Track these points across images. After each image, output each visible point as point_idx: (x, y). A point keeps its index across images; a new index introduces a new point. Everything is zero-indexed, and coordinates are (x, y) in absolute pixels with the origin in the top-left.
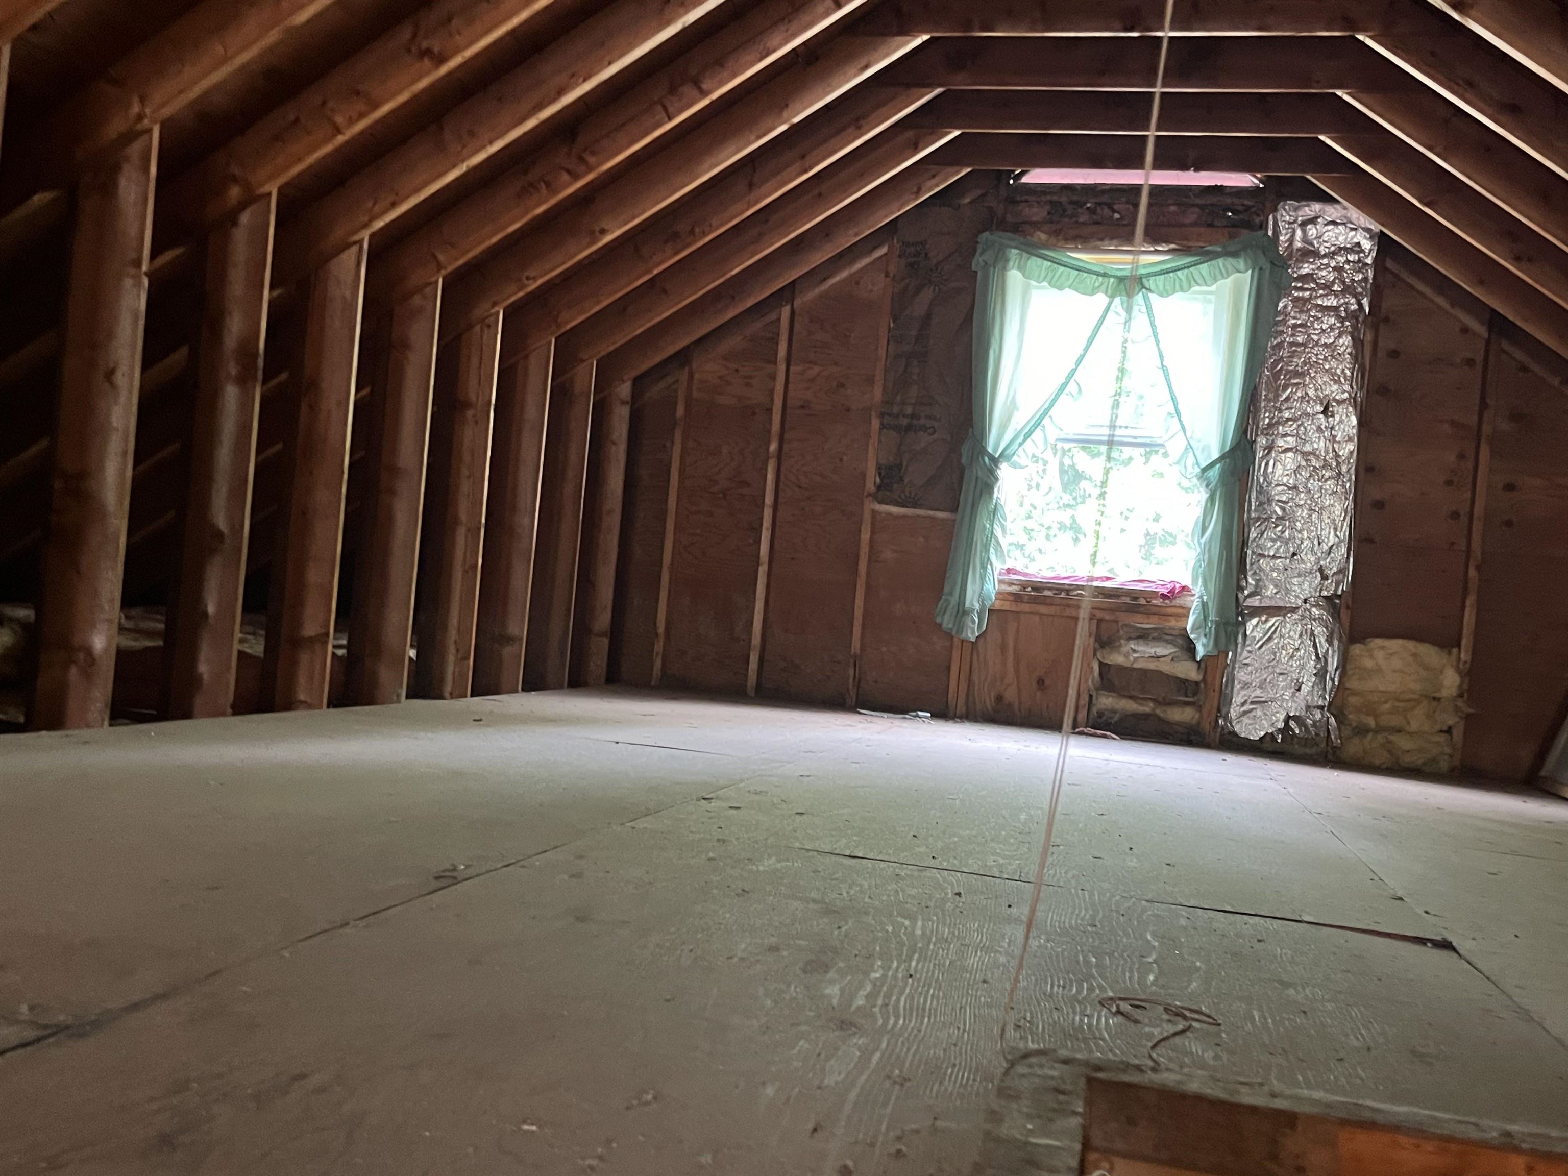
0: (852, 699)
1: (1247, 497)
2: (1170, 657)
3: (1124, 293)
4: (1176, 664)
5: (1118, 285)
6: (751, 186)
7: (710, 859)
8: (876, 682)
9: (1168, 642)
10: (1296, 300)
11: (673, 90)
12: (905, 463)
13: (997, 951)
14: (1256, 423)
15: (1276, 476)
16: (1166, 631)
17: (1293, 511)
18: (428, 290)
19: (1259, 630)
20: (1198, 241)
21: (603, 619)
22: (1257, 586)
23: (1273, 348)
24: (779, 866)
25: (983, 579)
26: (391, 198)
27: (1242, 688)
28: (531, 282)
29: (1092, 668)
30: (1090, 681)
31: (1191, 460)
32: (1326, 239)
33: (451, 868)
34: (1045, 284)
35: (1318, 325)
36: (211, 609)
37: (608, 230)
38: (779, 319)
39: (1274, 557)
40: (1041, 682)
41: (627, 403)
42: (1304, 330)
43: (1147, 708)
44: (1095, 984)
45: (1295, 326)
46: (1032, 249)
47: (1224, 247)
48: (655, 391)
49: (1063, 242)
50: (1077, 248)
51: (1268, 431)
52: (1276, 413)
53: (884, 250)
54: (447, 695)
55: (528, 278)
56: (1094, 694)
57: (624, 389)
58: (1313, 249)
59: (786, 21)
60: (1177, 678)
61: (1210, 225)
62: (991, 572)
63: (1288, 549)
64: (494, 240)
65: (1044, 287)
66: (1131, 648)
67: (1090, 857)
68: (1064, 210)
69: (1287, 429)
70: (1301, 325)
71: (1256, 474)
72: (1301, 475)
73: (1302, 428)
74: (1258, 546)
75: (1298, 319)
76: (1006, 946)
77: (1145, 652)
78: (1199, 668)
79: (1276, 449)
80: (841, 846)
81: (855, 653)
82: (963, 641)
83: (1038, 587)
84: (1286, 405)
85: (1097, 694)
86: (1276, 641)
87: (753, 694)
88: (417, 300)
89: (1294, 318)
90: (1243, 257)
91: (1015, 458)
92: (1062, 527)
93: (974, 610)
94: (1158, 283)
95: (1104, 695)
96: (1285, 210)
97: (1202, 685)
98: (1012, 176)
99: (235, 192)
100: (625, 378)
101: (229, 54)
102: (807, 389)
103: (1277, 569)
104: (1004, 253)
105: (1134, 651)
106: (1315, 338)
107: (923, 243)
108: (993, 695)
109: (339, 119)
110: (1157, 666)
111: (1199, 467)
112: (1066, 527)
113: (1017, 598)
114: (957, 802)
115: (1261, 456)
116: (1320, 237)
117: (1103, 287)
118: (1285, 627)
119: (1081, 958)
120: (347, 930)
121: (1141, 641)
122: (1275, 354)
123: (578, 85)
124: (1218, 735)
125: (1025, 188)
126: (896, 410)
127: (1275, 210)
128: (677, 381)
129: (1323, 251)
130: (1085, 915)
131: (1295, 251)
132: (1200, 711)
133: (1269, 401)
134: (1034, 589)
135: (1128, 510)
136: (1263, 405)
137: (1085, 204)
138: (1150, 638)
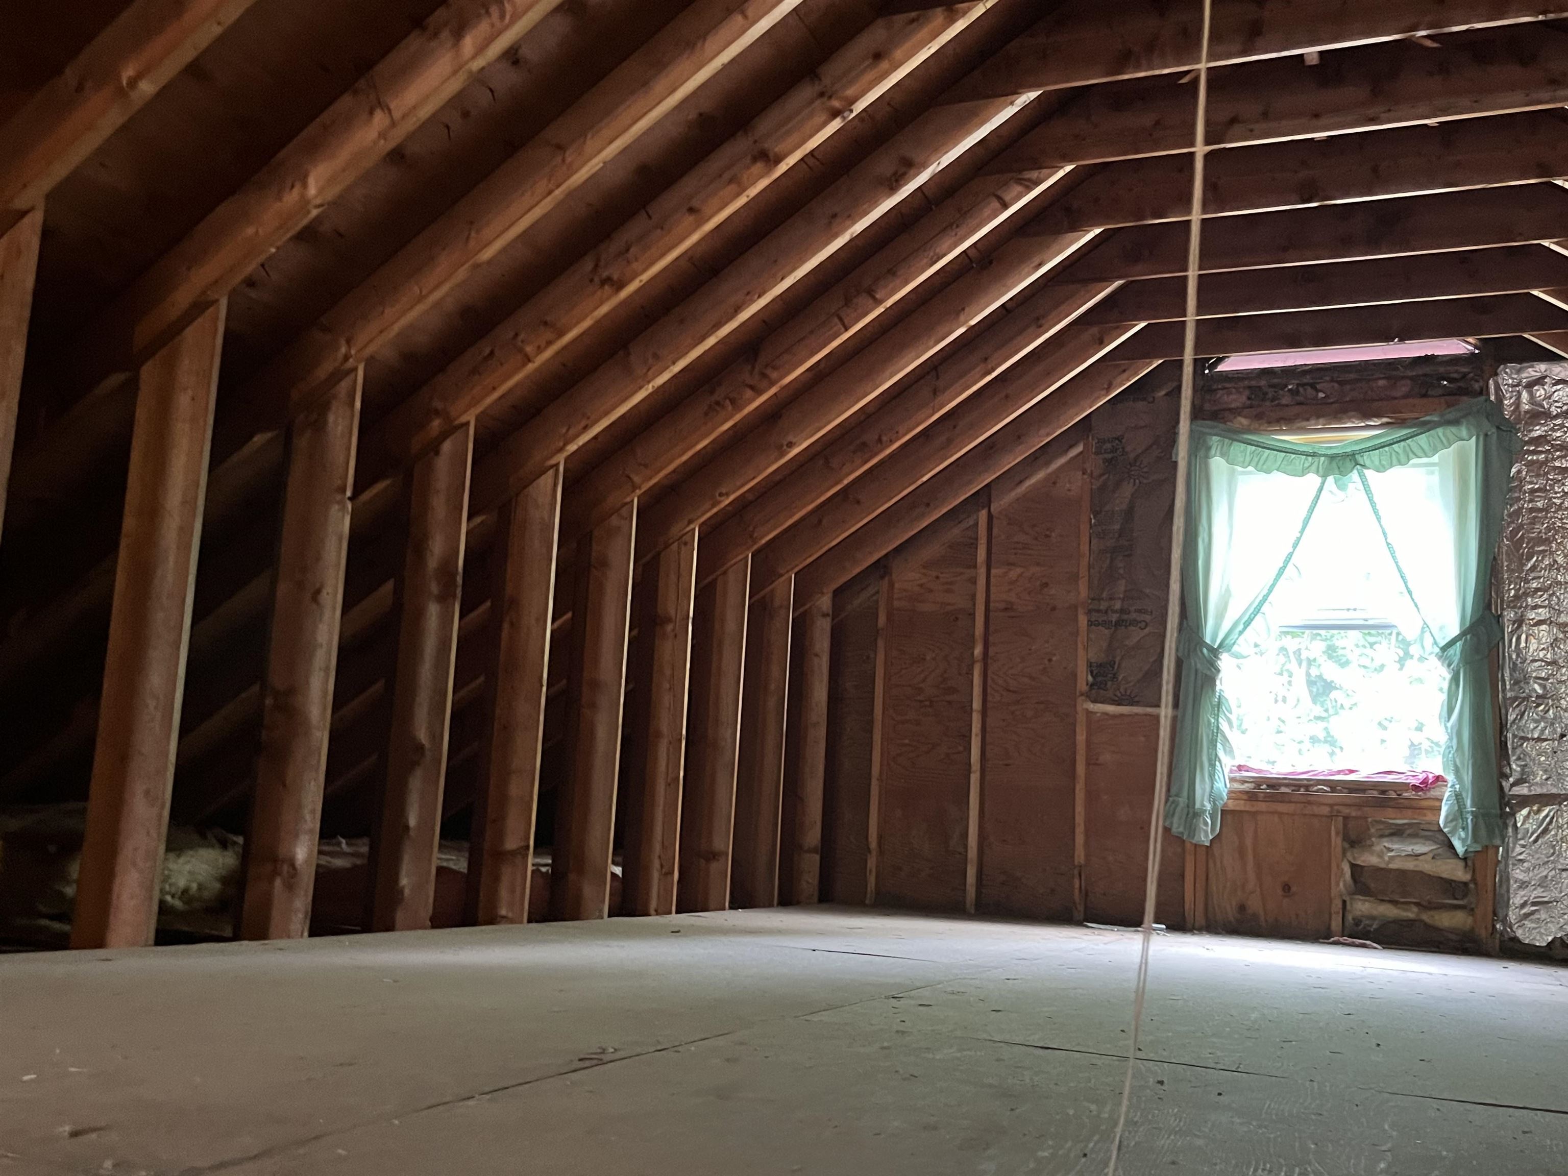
0: (1079, 915)
1: (1500, 676)
2: (1431, 855)
3: (1337, 471)
4: (1439, 863)
5: (1330, 463)
6: (935, 392)
7: (883, 1048)
8: (1104, 894)
9: (1427, 838)
10: (1530, 464)
11: (848, 302)
12: (1117, 660)
13: (1195, 1135)
14: (1500, 594)
15: (1531, 650)
16: (1422, 826)
17: (1555, 688)
18: (624, 511)
19: (1531, 821)
20: (1412, 411)
21: (813, 836)
22: (1523, 772)
23: (1510, 515)
24: (959, 1055)
25: (1212, 776)
26: (583, 423)
27: (1520, 887)
28: (722, 498)
29: (1343, 870)
30: (1341, 884)
31: (1428, 640)
32: (1556, 399)
33: (599, 1051)
34: (1250, 468)
35: (1559, 487)
36: (412, 822)
37: (795, 444)
38: (976, 524)
39: (1539, 740)
40: (1287, 887)
41: (828, 615)
42: (1543, 495)
43: (1411, 913)
44: (1309, 1169)
45: (1533, 491)
46: (1234, 435)
47: (1442, 416)
48: (857, 602)
49: (1266, 425)
50: (1282, 430)
51: (1515, 603)
52: (1522, 584)
53: (1079, 448)
54: (652, 912)
55: (721, 495)
56: (1347, 899)
57: (825, 602)
58: (1543, 410)
59: (954, 226)
60: (1441, 878)
61: (1425, 396)
62: (1220, 770)
63: (1554, 729)
64: (685, 458)
65: (1250, 473)
66: (1385, 847)
67: (1328, 1052)
68: (1266, 394)
69: (1537, 600)
70: (1539, 490)
71: (1506, 650)
72: (1559, 648)
73: (1554, 598)
74: (1518, 728)
75: (1536, 484)
76: (1207, 1130)
77: (1399, 850)
78: (1466, 866)
79: (1528, 622)
80: (1035, 1039)
81: (1079, 862)
82: (1196, 845)
83: (1274, 784)
84: (1533, 575)
85: (1351, 899)
86: (1553, 833)
87: (973, 911)
88: (614, 521)
89: (1531, 483)
90: (1465, 424)
91: (1235, 648)
92: (1314, 740)
93: (1206, 811)
94: (1373, 458)
95: (1360, 900)
96: (1506, 373)
97: (1472, 886)
98: (1207, 365)
99: (436, 424)
100: (825, 591)
101: (423, 293)
102: (1010, 590)
103: (1544, 752)
104: (1205, 441)
105: (1391, 850)
106: (1558, 502)
107: (1119, 439)
108: (1234, 903)
109: (529, 349)
110: (1416, 866)
111: (1438, 646)
112: (1319, 741)
113: (1251, 796)
114: (1180, 1002)
115: (1510, 630)
116: (1550, 397)
117: (1314, 468)
118: (1562, 816)
119: (1297, 1144)
120: (471, 1103)
121: (1395, 839)
122: (1513, 522)
123: (753, 301)
124: (1497, 941)
125: (1222, 375)
126: (1103, 606)
127: (1496, 374)
128: (878, 592)
129: (1554, 411)
130: (1310, 1104)
131: (1522, 413)
132: (1473, 915)
133: (1513, 571)
134: (1269, 786)
135: (1386, 719)
136: (1506, 576)
137: (1286, 386)
138: (1405, 835)
